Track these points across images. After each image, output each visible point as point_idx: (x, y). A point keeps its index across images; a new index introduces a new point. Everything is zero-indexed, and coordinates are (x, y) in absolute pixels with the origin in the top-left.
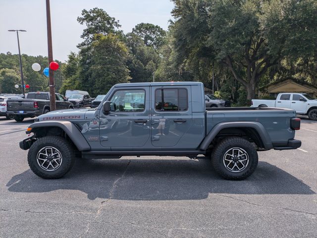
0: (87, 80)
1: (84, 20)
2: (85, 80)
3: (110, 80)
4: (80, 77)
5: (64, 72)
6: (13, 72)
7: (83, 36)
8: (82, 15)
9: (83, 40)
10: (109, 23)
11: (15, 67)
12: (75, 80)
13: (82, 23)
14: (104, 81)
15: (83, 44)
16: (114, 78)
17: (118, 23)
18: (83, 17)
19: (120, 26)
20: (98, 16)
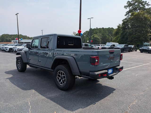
0: (124, 37)
1: (128, 6)
2: (123, 38)
3: (136, 36)
4: (120, 36)
5: (114, 34)
6: (97, 36)
7: (126, 15)
8: (127, 4)
9: (126, 17)
10: (142, 5)
11: (98, 33)
12: (118, 38)
13: (126, 8)
14: (133, 37)
15: (126, 19)
16: (140, 35)
17: (149, 4)
18: (127, 5)
19: (150, 5)
20: (135, 3)
